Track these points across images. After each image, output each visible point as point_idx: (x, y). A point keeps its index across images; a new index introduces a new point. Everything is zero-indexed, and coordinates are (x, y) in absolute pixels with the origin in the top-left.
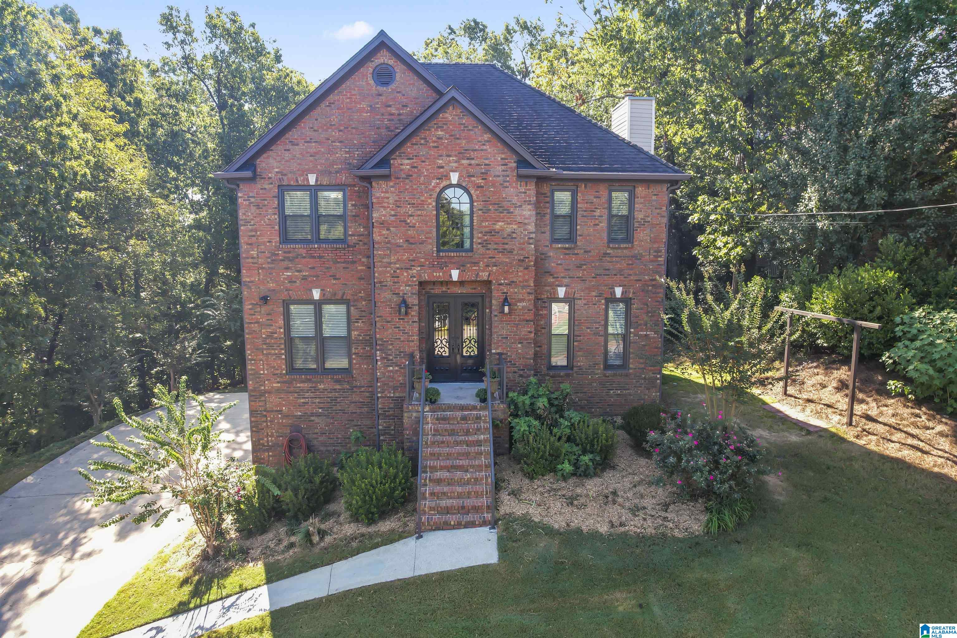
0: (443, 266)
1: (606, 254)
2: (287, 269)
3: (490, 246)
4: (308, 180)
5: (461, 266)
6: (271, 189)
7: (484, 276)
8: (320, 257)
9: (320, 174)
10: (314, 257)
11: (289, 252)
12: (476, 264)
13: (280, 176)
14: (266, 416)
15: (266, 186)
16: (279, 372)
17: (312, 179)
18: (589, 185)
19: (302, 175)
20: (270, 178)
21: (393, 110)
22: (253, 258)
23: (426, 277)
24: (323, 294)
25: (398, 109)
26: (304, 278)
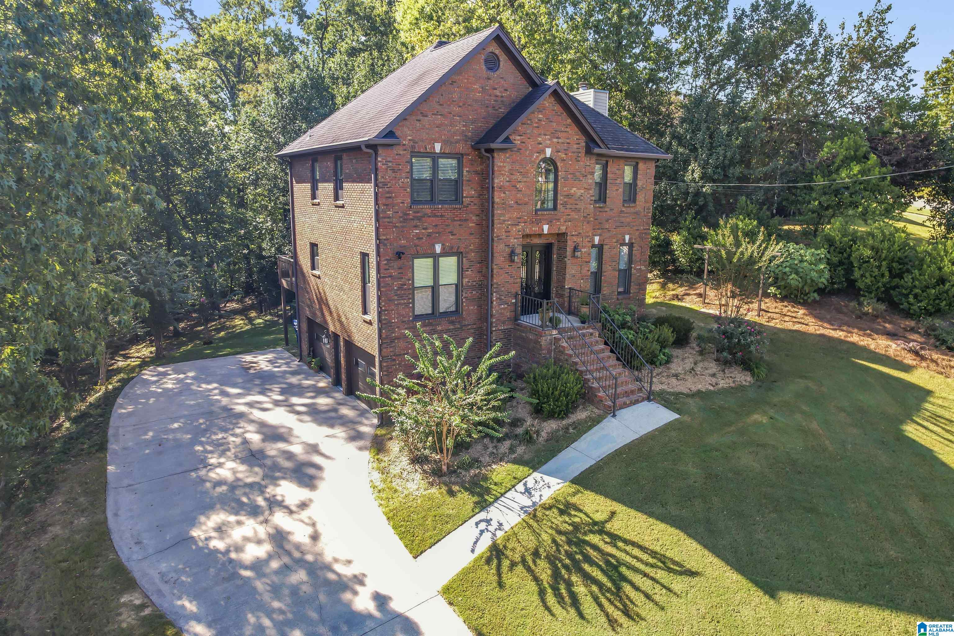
0: (538, 222)
1: (622, 212)
2: (416, 227)
3: (568, 206)
4: (434, 148)
5: (550, 223)
6: (404, 155)
7: (563, 229)
8: (442, 216)
9: (445, 143)
10: (437, 216)
11: (418, 212)
12: (558, 220)
13: (412, 143)
14: (394, 360)
15: (401, 152)
16: (406, 319)
17: (438, 147)
18: (615, 160)
19: (430, 144)
20: (404, 145)
21: (497, 93)
22: (389, 218)
23: (528, 231)
24: (443, 249)
25: (501, 92)
26: (429, 235)
